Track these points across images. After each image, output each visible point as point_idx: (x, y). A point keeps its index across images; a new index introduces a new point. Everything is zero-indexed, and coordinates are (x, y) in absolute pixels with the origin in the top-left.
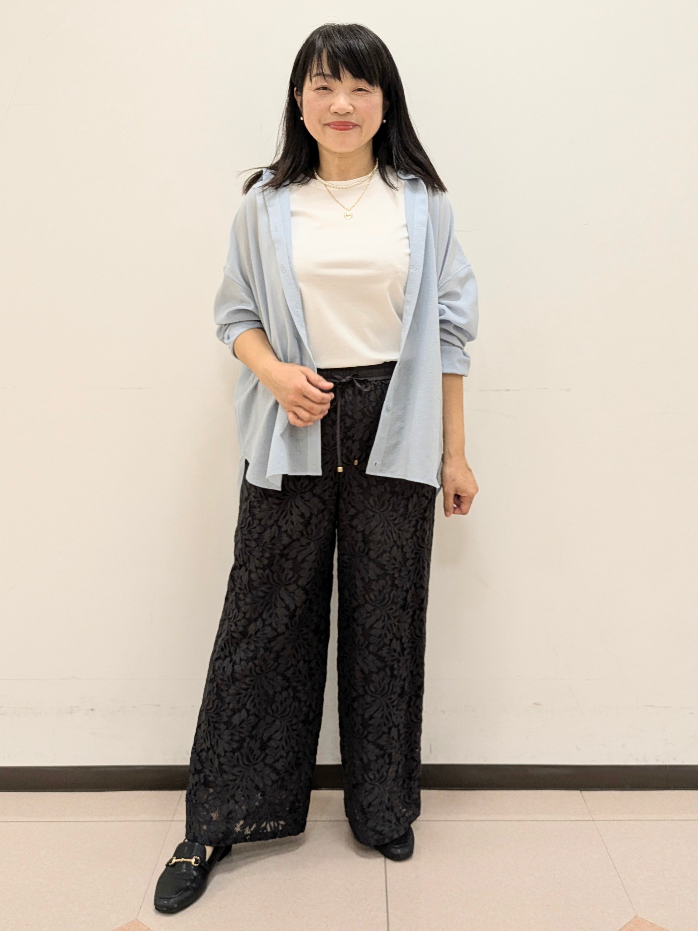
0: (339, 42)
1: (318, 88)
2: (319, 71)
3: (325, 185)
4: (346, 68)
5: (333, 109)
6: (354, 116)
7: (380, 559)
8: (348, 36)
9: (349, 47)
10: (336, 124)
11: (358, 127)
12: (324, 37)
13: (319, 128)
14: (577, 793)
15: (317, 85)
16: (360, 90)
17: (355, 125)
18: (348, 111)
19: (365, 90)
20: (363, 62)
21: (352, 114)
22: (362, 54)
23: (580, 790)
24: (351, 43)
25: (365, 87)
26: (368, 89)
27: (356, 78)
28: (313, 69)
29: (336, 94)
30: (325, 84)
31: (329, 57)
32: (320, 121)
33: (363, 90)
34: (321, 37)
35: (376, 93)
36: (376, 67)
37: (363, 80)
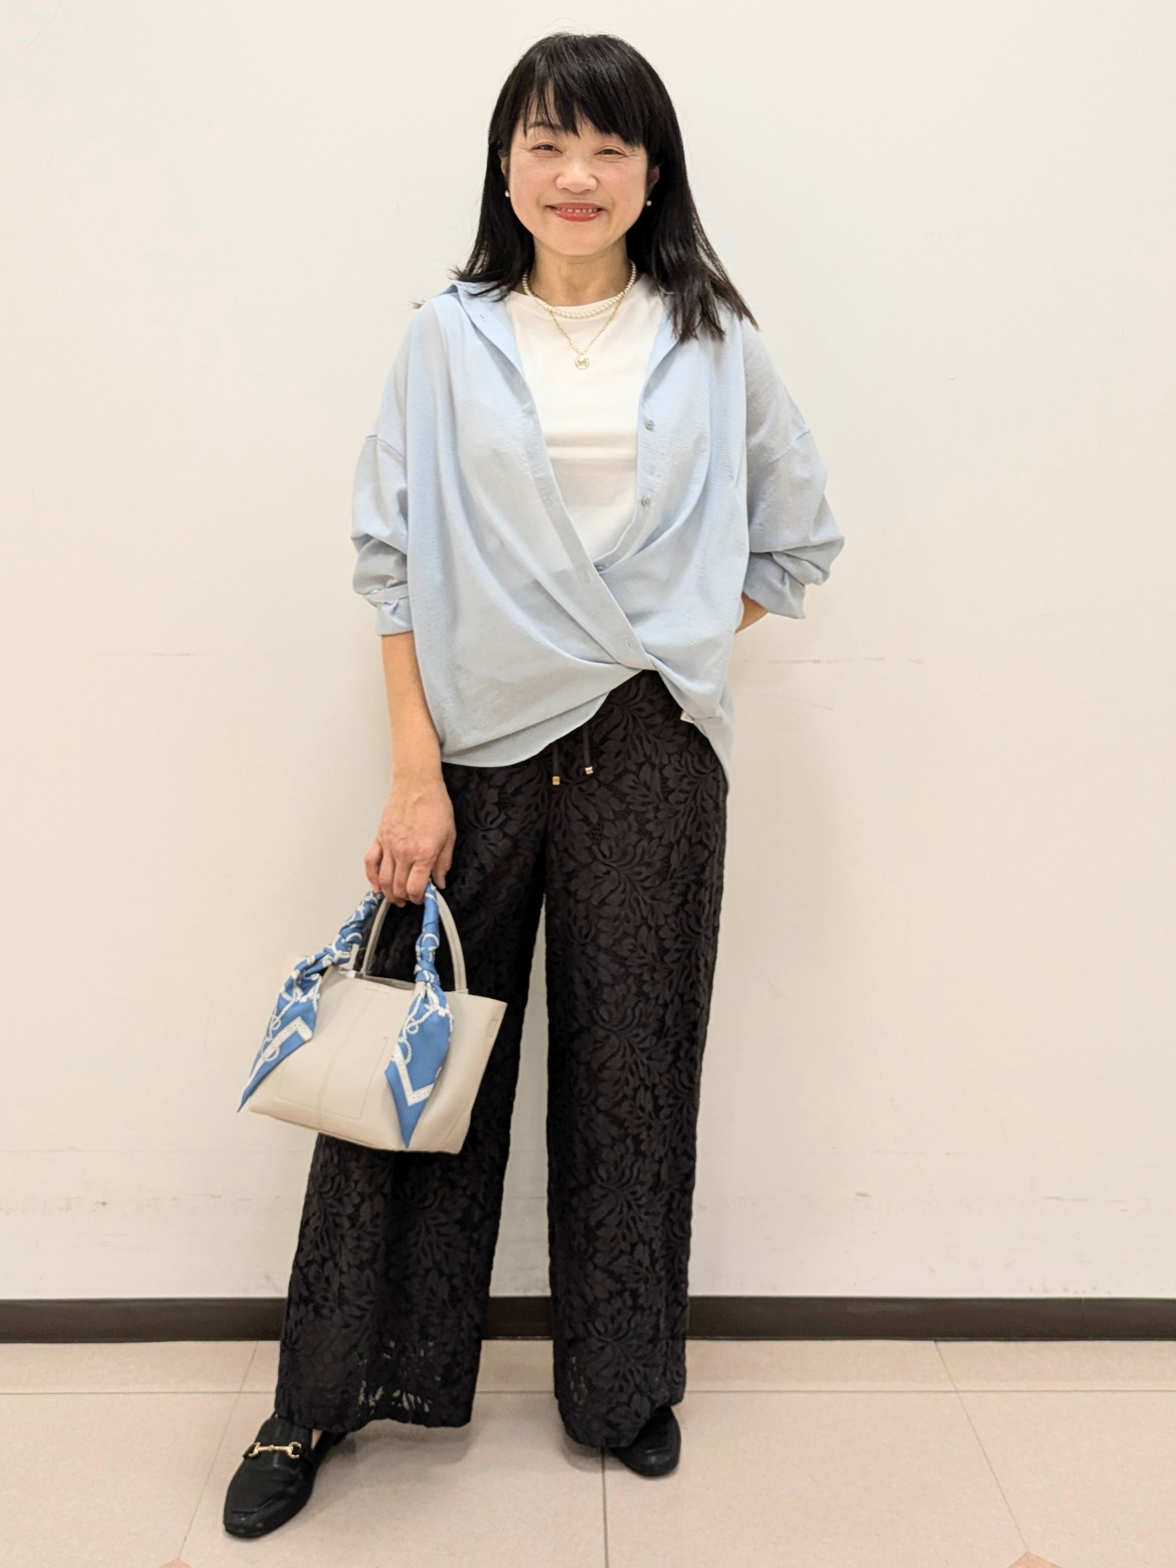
1: (537, 146)
2: (542, 118)
3: (549, 311)
5: (561, 182)
6: (598, 194)
7: (616, 948)
10: (566, 208)
11: (604, 213)
12: (550, 57)
13: (536, 211)
15: (536, 140)
16: (609, 152)
17: (600, 210)
18: (587, 187)
19: (617, 153)
21: (594, 191)
22: (614, 89)
24: (596, 69)
25: (617, 147)
26: (625, 151)
27: (603, 132)
28: (529, 114)
29: (568, 158)
30: (549, 140)
31: (558, 94)
32: (537, 202)
33: (613, 152)
34: (544, 57)
35: (636, 157)
37: (614, 135)
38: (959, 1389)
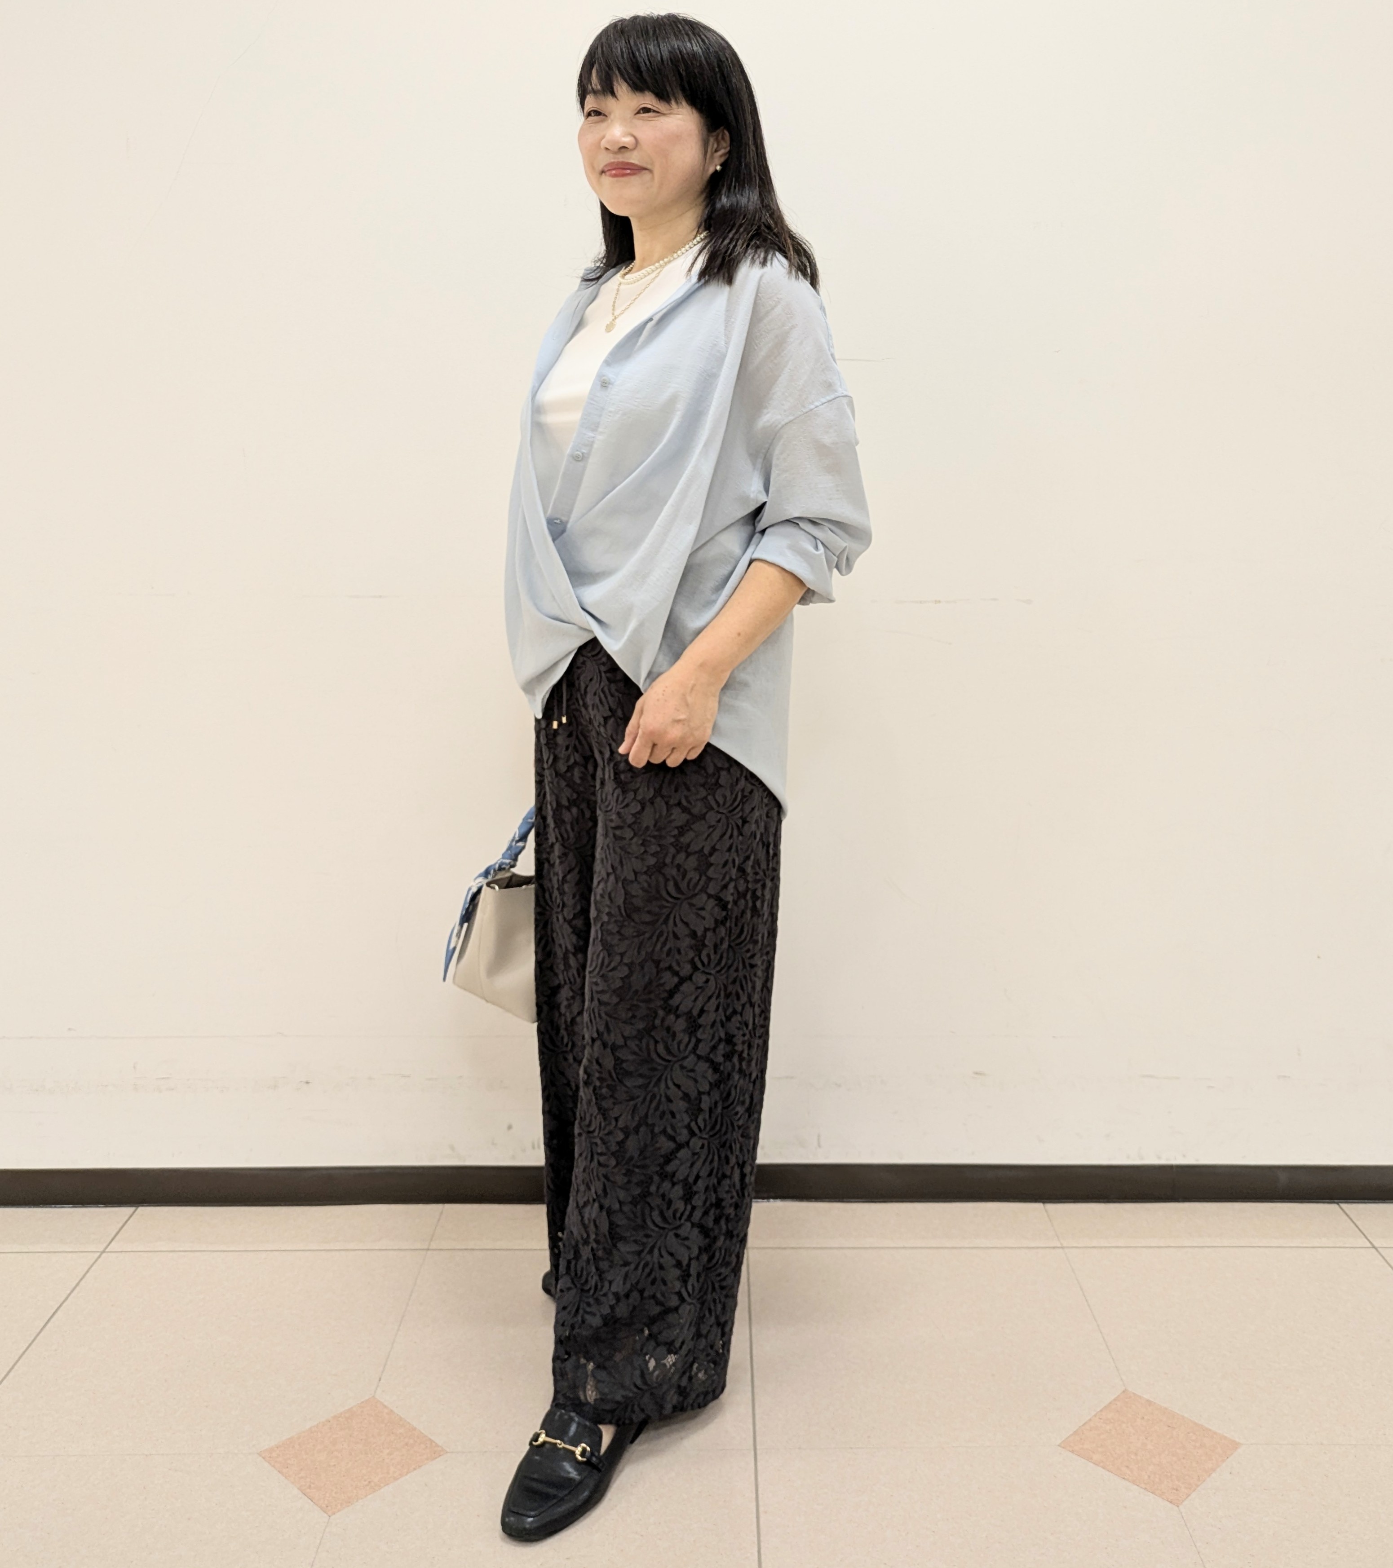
1: (588, 113)
6: (637, 152)
10: (610, 168)
15: (587, 108)
17: (639, 169)
18: (625, 145)
21: (632, 149)
26: (658, 108)
29: (610, 120)
30: (594, 105)
33: (651, 110)
35: (677, 115)
38: (1065, 1245)
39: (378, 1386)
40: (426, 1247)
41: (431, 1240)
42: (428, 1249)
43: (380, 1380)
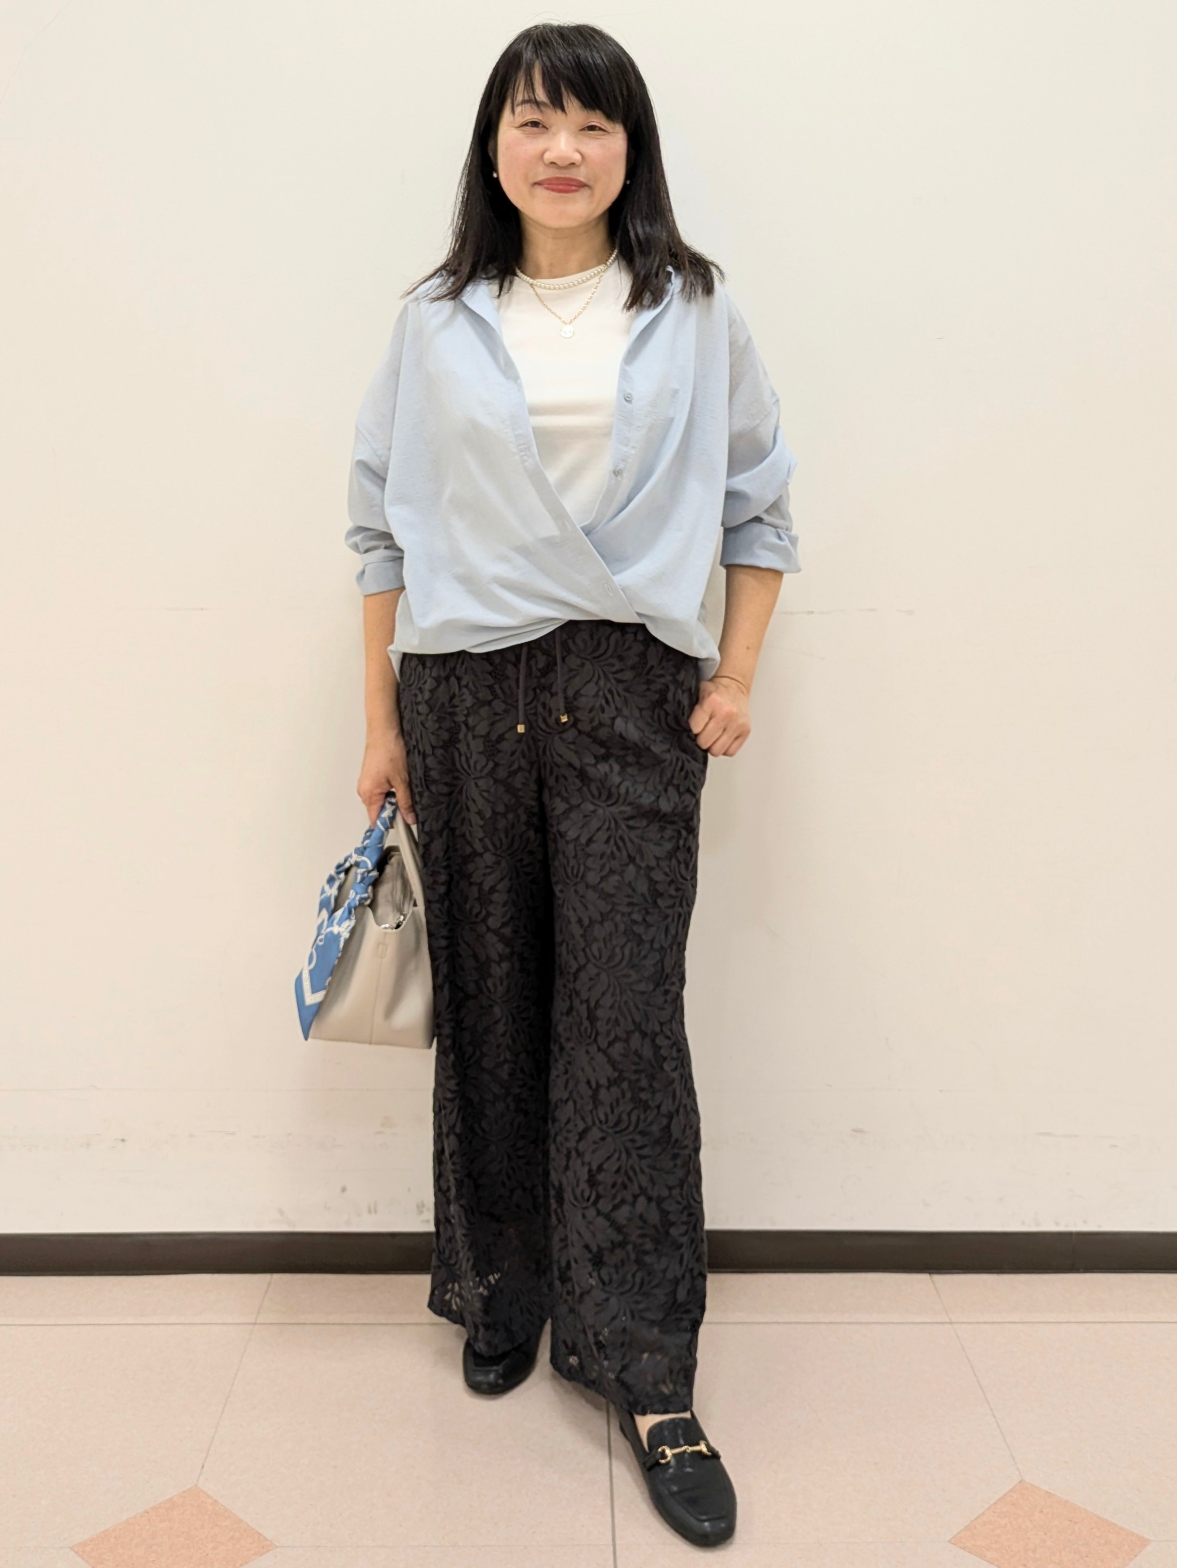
0: (562, 52)
1: (524, 123)
2: (529, 96)
3: (531, 285)
4: (572, 92)
5: (548, 157)
6: (583, 169)
7: (603, 885)
8: (576, 43)
9: (576, 59)
10: (554, 182)
11: (586, 188)
12: (536, 42)
13: (524, 189)
14: (924, 1278)
15: (524, 117)
16: (592, 128)
17: (582, 185)
18: (573, 162)
19: (601, 129)
20: (600, 84)
21: (579, 166)
22: (597, 70)
23: (930, 1273)
24: (580, 52)
25: (601, 124)
26: (606, 128)
27: (588, 109)
28: (517, 93)
29: (554, 134)
30: (536, 116)
31: (545, 74)
32: (526, 178)
33: (597, 128)
34: (531, 43)
35: (618, 135)
36: (618, 92)
37: (598, 111)
39: (200, 1474)
40: (253, 1321)
41: (259, 1312)
42: (255, 1324)
43: (203, 1467)
